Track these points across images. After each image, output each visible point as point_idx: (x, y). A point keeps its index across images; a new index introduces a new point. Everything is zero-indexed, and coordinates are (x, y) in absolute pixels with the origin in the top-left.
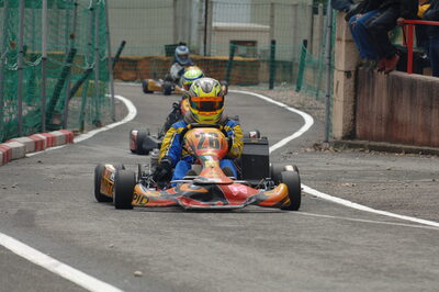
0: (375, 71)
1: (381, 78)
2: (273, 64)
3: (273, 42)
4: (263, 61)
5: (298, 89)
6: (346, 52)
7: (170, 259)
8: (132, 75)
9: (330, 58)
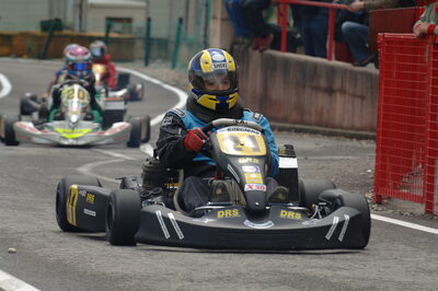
0: (250, 49)
1: (255, 56)
2: (149, 41)
3: (149, 20)
4: (140, 38)
5: (174, 66)
6: (222, 31)
7: (44, 236)
8: (6, 50)
9: (206, 36)
